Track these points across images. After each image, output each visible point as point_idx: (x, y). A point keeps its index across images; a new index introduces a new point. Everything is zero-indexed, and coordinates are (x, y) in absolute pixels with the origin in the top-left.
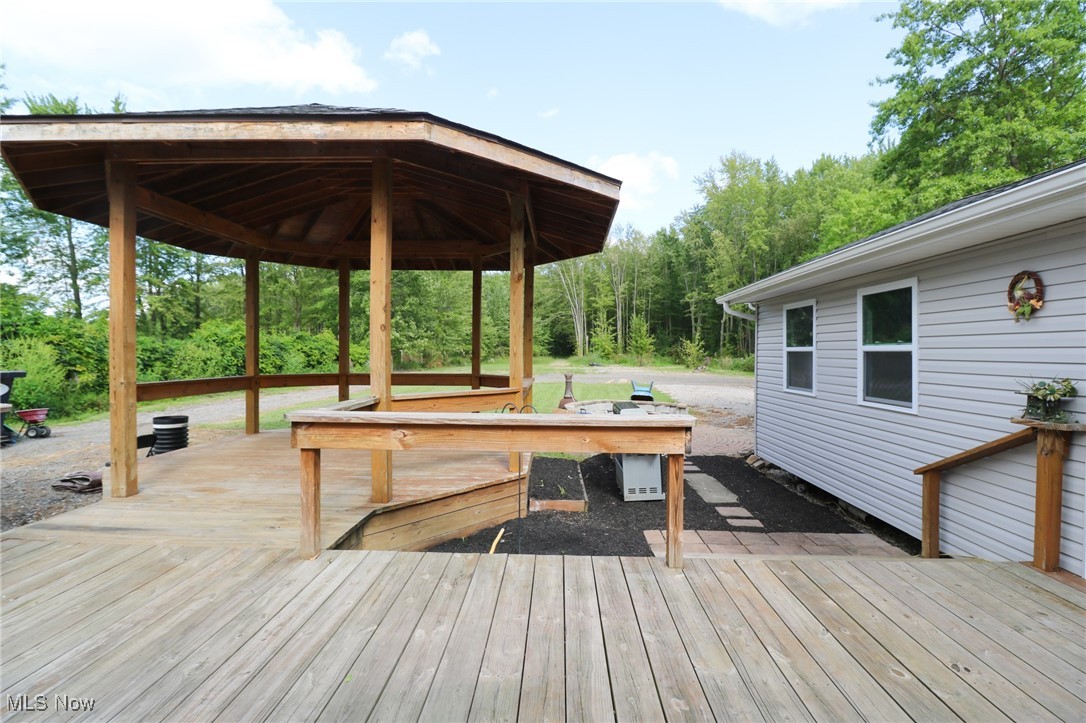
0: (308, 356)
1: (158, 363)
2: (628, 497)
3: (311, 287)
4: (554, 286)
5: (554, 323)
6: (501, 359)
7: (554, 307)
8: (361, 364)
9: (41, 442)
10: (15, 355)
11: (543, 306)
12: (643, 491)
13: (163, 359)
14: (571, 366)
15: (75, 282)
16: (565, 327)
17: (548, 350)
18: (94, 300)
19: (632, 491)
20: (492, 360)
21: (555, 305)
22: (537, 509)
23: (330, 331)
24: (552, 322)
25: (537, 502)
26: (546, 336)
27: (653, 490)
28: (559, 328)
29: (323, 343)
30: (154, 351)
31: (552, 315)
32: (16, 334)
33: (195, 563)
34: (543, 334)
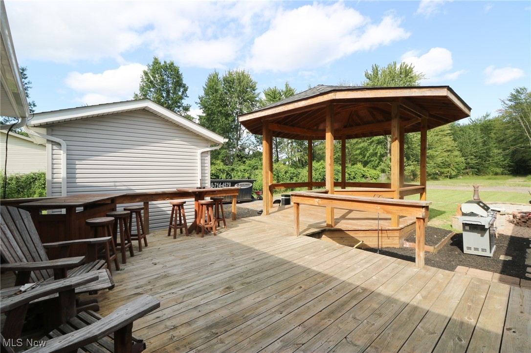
0: (350, 175)
1: (295, 178)
2: (466, 251)
3: (355, 144)
4: (514, 128)
5: (514, 152)
6: (468, 177)
7: (515, 142)
8: (375, 179)
9: (260, 201)
10: (257, 175)
11: (504, 142)
12: (476, 249)
13: (296, 176)
14: (524, 181)
15: (277, 150)
16: (524, 155)
17: (509, 171)
18: (281, 155)
19: (469, 248)
20: (461, 177)
21: (515, 140)
22: (407, 246)
23: (360, 163)
24: (513, 152)
25: (407, 243)
26: (506, 162)
27: (483, 250)
28: (519, 156)
29: (357, 169)
30: (294, 173)
31: (512, 147)
32: (257, 169)
33: (270, 231)
34: (504, 160)
